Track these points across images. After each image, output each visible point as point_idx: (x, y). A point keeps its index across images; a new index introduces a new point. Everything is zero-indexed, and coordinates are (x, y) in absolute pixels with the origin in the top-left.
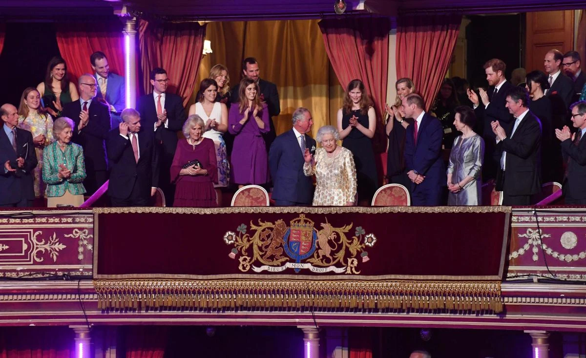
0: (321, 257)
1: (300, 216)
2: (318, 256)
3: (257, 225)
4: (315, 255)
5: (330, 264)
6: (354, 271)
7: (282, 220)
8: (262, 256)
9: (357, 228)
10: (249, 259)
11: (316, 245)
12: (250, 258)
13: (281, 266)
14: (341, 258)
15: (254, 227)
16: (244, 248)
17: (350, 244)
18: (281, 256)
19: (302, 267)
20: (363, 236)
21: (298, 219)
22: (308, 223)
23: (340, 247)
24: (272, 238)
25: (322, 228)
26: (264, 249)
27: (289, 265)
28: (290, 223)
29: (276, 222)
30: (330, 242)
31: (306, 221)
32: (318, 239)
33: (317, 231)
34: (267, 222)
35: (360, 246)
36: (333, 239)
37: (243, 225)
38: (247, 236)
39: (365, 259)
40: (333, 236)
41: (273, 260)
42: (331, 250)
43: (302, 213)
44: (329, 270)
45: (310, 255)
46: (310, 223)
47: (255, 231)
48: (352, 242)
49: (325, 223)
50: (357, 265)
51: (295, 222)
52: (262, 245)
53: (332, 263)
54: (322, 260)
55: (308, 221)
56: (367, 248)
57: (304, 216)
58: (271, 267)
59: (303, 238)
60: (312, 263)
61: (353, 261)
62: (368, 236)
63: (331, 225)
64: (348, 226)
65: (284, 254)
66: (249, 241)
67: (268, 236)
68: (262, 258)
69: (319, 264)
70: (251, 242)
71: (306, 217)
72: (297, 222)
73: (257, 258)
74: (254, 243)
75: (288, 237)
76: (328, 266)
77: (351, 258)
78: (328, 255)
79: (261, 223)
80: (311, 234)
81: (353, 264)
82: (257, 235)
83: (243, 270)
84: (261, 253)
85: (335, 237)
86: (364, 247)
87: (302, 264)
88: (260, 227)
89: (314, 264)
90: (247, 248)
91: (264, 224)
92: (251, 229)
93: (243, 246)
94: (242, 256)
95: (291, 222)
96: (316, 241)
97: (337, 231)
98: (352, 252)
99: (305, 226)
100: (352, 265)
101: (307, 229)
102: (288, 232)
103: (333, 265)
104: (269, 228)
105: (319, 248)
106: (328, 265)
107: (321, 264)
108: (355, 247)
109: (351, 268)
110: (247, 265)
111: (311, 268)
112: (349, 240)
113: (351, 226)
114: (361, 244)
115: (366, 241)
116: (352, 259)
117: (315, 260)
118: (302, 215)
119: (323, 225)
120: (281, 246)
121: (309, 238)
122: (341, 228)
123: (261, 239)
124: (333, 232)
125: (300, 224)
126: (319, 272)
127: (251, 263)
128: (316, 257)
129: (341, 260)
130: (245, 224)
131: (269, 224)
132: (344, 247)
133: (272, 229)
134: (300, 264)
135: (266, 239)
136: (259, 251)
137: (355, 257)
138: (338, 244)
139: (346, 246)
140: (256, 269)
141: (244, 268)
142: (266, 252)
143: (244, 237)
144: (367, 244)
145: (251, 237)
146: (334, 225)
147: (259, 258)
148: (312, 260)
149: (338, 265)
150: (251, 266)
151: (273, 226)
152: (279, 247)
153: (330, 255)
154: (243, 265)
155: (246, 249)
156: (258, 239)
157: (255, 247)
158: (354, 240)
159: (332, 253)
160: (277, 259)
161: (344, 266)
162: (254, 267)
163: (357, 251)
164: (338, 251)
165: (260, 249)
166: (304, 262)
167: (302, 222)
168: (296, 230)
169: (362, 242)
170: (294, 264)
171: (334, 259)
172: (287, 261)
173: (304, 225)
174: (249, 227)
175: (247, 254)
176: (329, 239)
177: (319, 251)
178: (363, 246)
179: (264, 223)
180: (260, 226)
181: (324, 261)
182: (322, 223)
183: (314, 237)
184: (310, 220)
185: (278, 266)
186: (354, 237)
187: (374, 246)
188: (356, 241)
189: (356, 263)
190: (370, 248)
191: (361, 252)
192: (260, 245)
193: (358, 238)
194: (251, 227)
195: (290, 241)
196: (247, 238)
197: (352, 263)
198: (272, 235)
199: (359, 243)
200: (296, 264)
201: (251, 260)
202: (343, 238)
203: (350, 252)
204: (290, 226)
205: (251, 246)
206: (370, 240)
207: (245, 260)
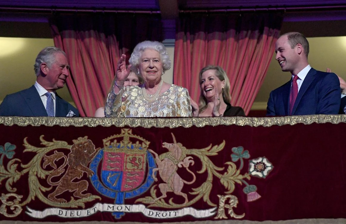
0: (164, 196)
1: (123, 132)
2: (159, 194)
3: (38, 144)
4: (153, 192)
5: (184, 205)
6: (233, 215)
7: (86, 137)
8: (46, 194)
9: (234, 149)
10: (19, 198)
11: (154, 176)
12: (21, 197)
13: (86, 208)
14: (204, 194)
15: (29, 148)
16: (10, 181)
17: (222, 173)
18: (84, 193)
19: (127, 211)
20: (247, 163)
21: (118, 136)
22: (138, 142)
23: (202, 178)
24: (67, 166)
25: (166, 150)
26: (49, 181)
27: (100, 207)
28: (102, 143)
29: (74, 141)
30: (181, 172)
31: (133, 140)
32: (157, 167)
33: (156, 155)
34: (56, 139)
35: (241, 177)
36: (187, 166)
37: (7, 144)
38: (16, 162)
39: (253, 196)
40: (187, 163)
41: (69, 200)
42: (184, 184)
43: (126, 127)
44: (181, 213)
45: (142, 193)
46: (141, 142)
47: (32, 154)
48: (226, 170)
49: (171, 141)
50: (238, 205)
51: (112, 141)
52: (47, 176)
53: (186, 203)
54: (166, 200)
55: (137, 140)
56: (255, 180)
57: (130, 132)
58: (64, 211)
59: (129, 166)
60: (147, 205)
61: (229, 199)
62: (255, 161)
63: (183, 146)
64: (216, 146)
65: (91, 190)
66: (19, 169)
67: (59, 163)
68: (47, 197)
69: (161, 206)
70: (25, 171)
71: (133, 133)
72: (115, 141)
73: (36, 197)
74: (30, 173)
75: (98, 164)
76: (181, 208)
77: (225, 195)
78: (178, 192)
79: (44, 143)
80: (144, 159)
81: (229, 204)
82: (37, 160)
83: (6, 215)
84: (44, 189)
85: (191, 163)
86: (249, 178)
87: (128, 206)
88: (43, 149)
89: (151, 206)
90: (15, 180)
91: (51, 143)
92: (25, 151)
93: (8, 178)
94: (7, 192)
95: (104, 141)
96: (154, 170)
97: (195, 154)
98: (226, 185)
99: (132, 147)
100: (227, 206)
101: (136, 151)
102: (98, 156)
103: (189, 206)
104: (59, 150)
105: (161, 181)
106: (178, 206)
107: (165, 205)
108: (232, 178)
109: (226, 210)
110: (16, 208)
111: (146, 212)
112: (221, 167)
113: (222, 146)
114: (242, 173)
115: (252, 169)
116: (227, 196)
117: (154, 200)
118: (127, 130)
119: (166, 145)
120: (85, 177)
121: (140, 167)
122: (203, 150)
123: (45, 167)
124: (187, 156)
125: (122, 145)
126: (162, 217)
127: (24, 203)
128: (154, 195)
129: (206, 198)
130: (12, 143)
131: (63, 144)
132: (210, 178)
133: (66, 152)
134: (124, 206)
135: (55, 167)
136: (39, 185)
137: (232, 194)
138: (197, 175)
139: (214, 177)
140: (35, 214)
141: (10, 211)
142: (54, 188)
143: (10, 163)
144: (254, 173)
145: (24, 164)
146: (189, 146)
147: (41, 197)
148: (147, 200)
149: (201, 205)
150: (24, 208)
151: (70, 147)
152: (82, 179)
153: (183, 191)
154: (8, 207)
155: (13, 183)
156: (39, 166)
157: (33, 180)
158: (230, 167)
159: (186, 189)
160: (76, 199)
161: (212, 207)
162: (30, 210)
163: (236, 184)
164: (198, 184)
165: (43, 182)
166: (131, 202)
167: (126, 141)
168: (113, 154)
169: (245, 170)
170: (111, 205)
171: (191, 198)
172: (96, 201)
173: (130, 145)
174: (20, 147)
175: (15, 189)
176: (180, 166)
177: (161, 186)
178: (247, 176)
179: (52, 141)
180: (44, 146)
181: (170, 201)
182: (165, 143)
183: (150, 164)
184: (141, 139)
185: (80, 208)
186: (229, 163)
187: (267, 177)
188: (232, 169)
189: (234, 202)
190: (261, 179)
191: (244, 185)
192: (43, 176)
193: (238, 164)
194: (24, 148)
195: (103, 169)
196: (16, 165)
197: (227, 202)
198: (67, 160)
199: (239, 172)
200: (116, 206)
201: (23, 200)
202: (207, 165)
203: (223, 186)
204: (102, 146)
205: (25, 178)
206: (260, 167)
207: (12, 199)
